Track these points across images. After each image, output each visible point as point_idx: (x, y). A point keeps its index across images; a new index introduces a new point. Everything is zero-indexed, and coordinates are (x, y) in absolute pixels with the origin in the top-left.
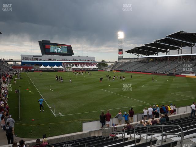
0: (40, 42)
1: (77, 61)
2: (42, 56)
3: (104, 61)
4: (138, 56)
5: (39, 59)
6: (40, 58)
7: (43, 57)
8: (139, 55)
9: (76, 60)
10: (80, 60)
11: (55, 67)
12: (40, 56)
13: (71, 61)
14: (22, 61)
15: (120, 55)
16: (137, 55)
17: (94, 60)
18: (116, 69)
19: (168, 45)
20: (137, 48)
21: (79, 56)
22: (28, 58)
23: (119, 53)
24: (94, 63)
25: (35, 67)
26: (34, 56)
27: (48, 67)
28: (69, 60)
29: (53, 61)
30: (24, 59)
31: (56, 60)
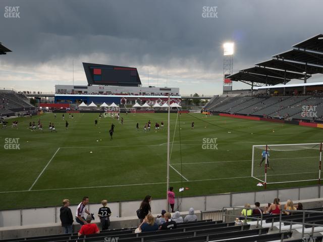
0: (84, 64)
1: (146, 95)
2: (88, 87)
3: (196, 95)
4: (252, 85)
5: (83, 92)
6: (85, 90)
7: (90, 89)
8: (255, 83)
9: (144, 94)
10: (152, 94)
11: (104, 105)
12: (86, 88)
13: (136, 95)
14: (56, 95)
15: (227, 85)
16: (251, 83)
17: (177, 94)
18: (212, 109)
19: (305, 64)
20: (245, 70)
21: (150, 87)
22: (66, 90)
23: (226, 82)
24: (176, 99)
25: (74, 104)
26: (75, 87)
27: (93, 104)
28: (132, 94)
29: (105, 94)
30: (59, 91)
31: (110, 94)
